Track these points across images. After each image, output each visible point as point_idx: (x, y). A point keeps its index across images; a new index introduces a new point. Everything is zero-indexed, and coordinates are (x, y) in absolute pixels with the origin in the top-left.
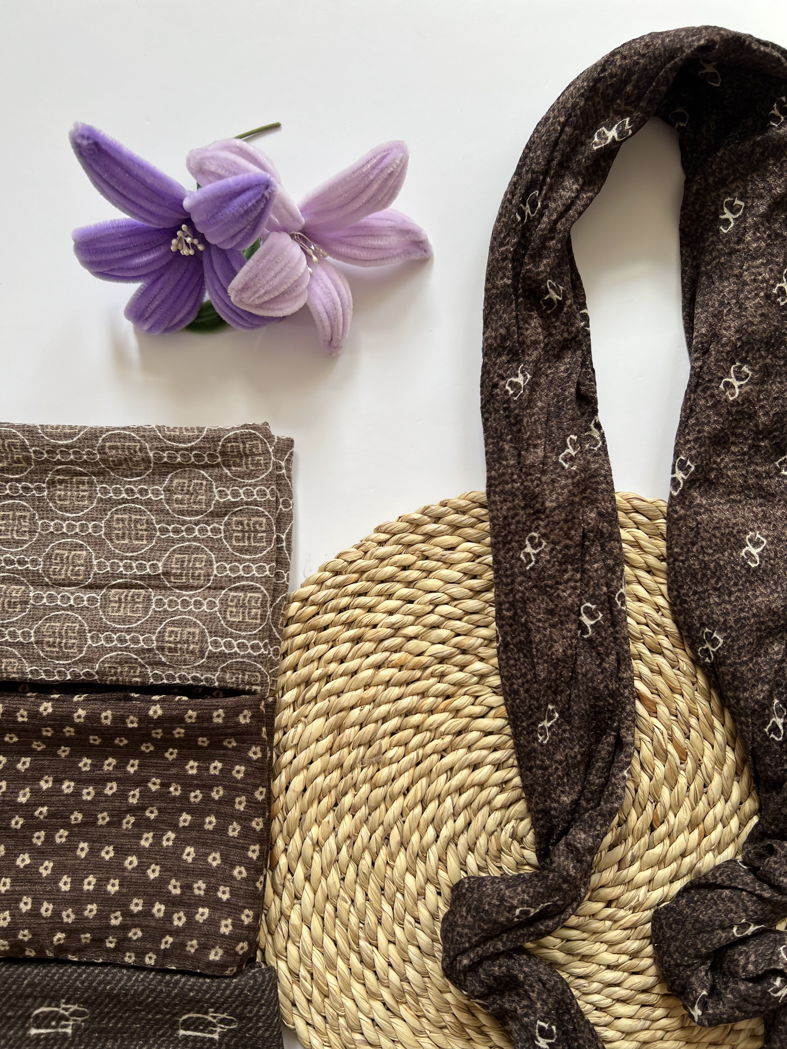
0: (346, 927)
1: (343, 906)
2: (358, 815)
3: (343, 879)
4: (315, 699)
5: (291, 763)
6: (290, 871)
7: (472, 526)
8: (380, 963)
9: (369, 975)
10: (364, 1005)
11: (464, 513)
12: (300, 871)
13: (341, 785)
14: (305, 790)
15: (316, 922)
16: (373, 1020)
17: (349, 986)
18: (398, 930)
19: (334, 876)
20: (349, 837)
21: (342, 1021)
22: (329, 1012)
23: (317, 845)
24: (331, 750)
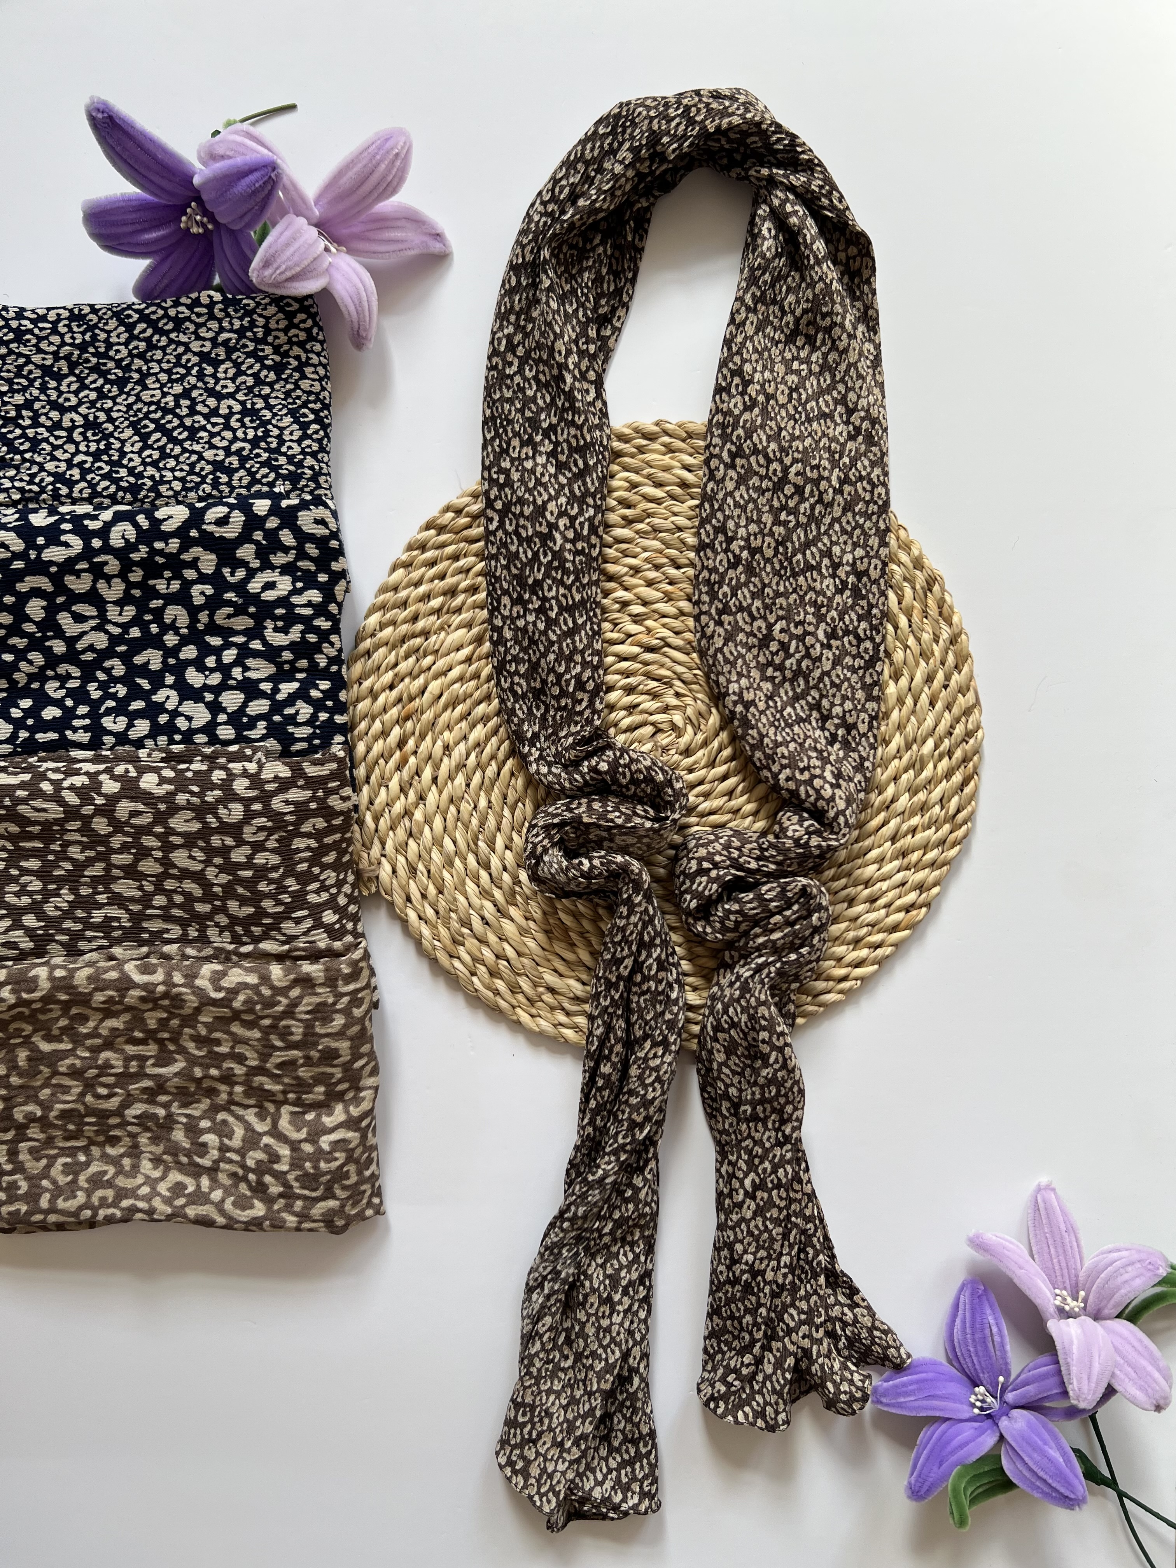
0: (466, 827)
1: (465, 807)
2: (489, 724)
3: (468, 785)
4: (459, 610)
5: (429, 668)
6: (418, 773)
7: (632, 456)
8: (495, 862)
9: (483, 874)
10: (476, 901)
11: (626, 442)
12: (427, 774)
13: (477, 694)
14: (441, 695)
15: (438, 822)
16: (483, 918)
17: (464, 883)
18: (515, 836)
19: (460, 779)
20: (478, 745)
21: (453, 915)
22: (442, 904)
23: (447, 749)
24: (469, 660)
